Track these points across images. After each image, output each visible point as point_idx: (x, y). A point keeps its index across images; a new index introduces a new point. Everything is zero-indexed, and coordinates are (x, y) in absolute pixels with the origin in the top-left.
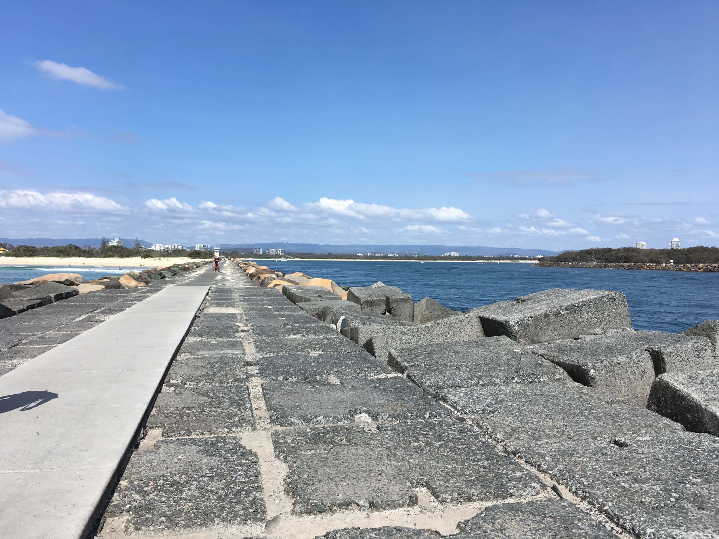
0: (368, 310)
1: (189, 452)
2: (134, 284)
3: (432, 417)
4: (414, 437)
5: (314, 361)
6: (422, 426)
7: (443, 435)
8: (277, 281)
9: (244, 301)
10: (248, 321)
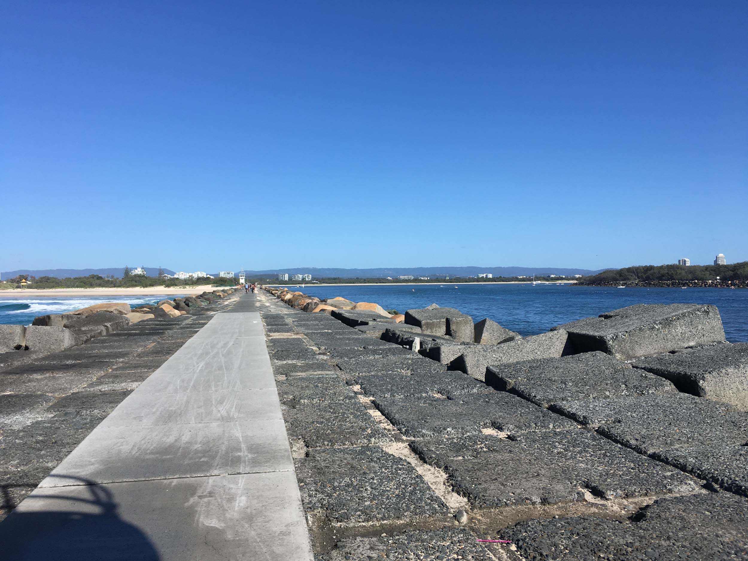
0: (428, 332)
1: (346, 459)
2: (177, 313)
3: (556, 427)
4: (550, 444)
5: (411, 379)
6: (552, 435)
7: (577, 442)
8: (322, 306)
9: (301, 326)
10: (318, 345)
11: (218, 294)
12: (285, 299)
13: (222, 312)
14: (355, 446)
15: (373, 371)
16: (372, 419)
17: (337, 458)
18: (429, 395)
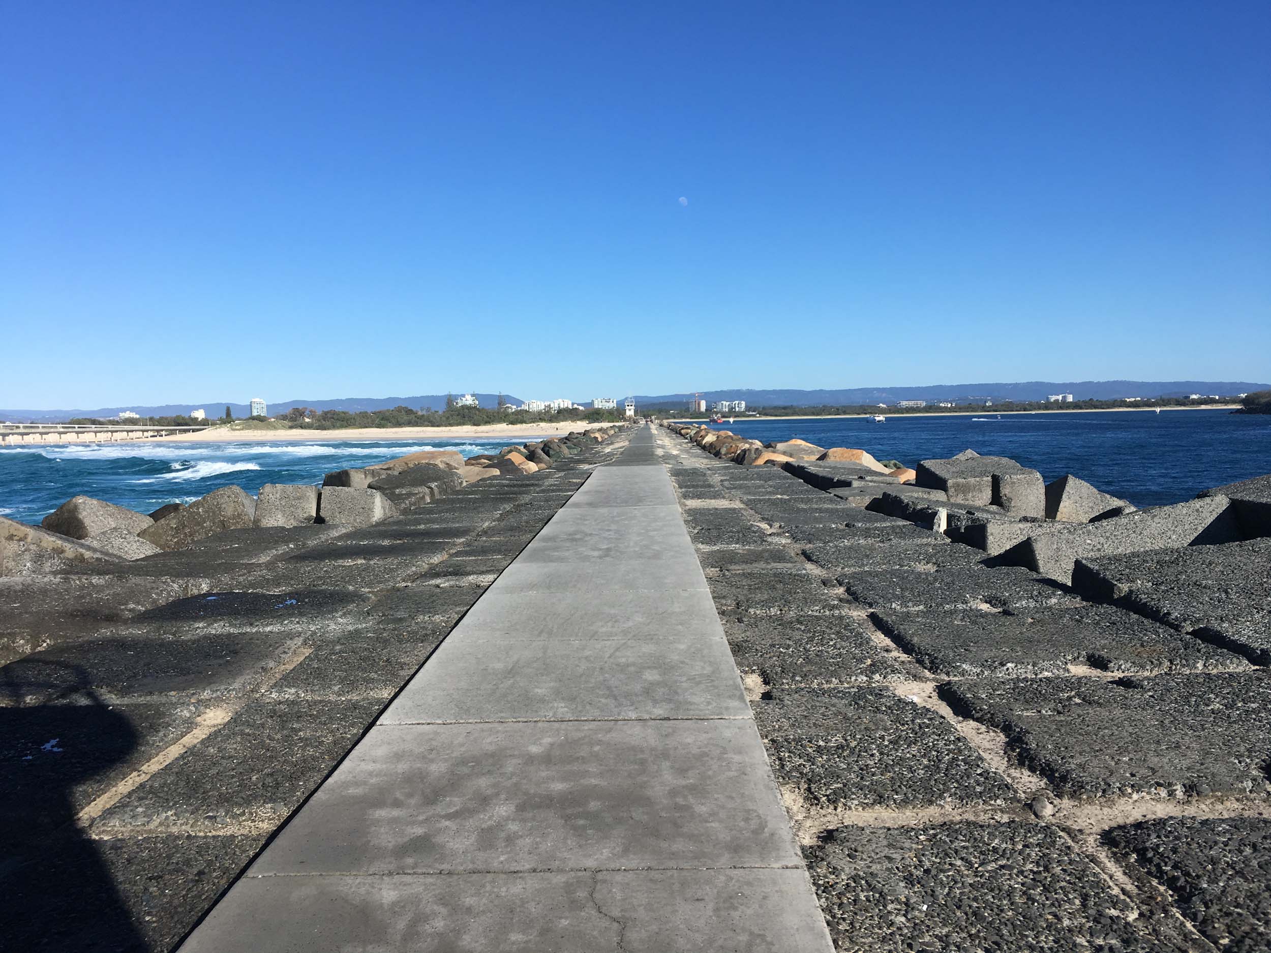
0: (960, 500)
1: (834, 706)
2: (532, 467)
3: (1210, 668)
4: (1199, 696)
5: (935, 580)
6: (1202, 680)
7: (1251, 694)
8: (767, 455)
9: (735, 488)
10: (767, 519)
11: (592, 436)
12: (704, 442)
13: (606, 465)
14: (846, 685)
15: (867, 565)
16: (872, 644)
17: (818, 704)
18: (970, 607)
